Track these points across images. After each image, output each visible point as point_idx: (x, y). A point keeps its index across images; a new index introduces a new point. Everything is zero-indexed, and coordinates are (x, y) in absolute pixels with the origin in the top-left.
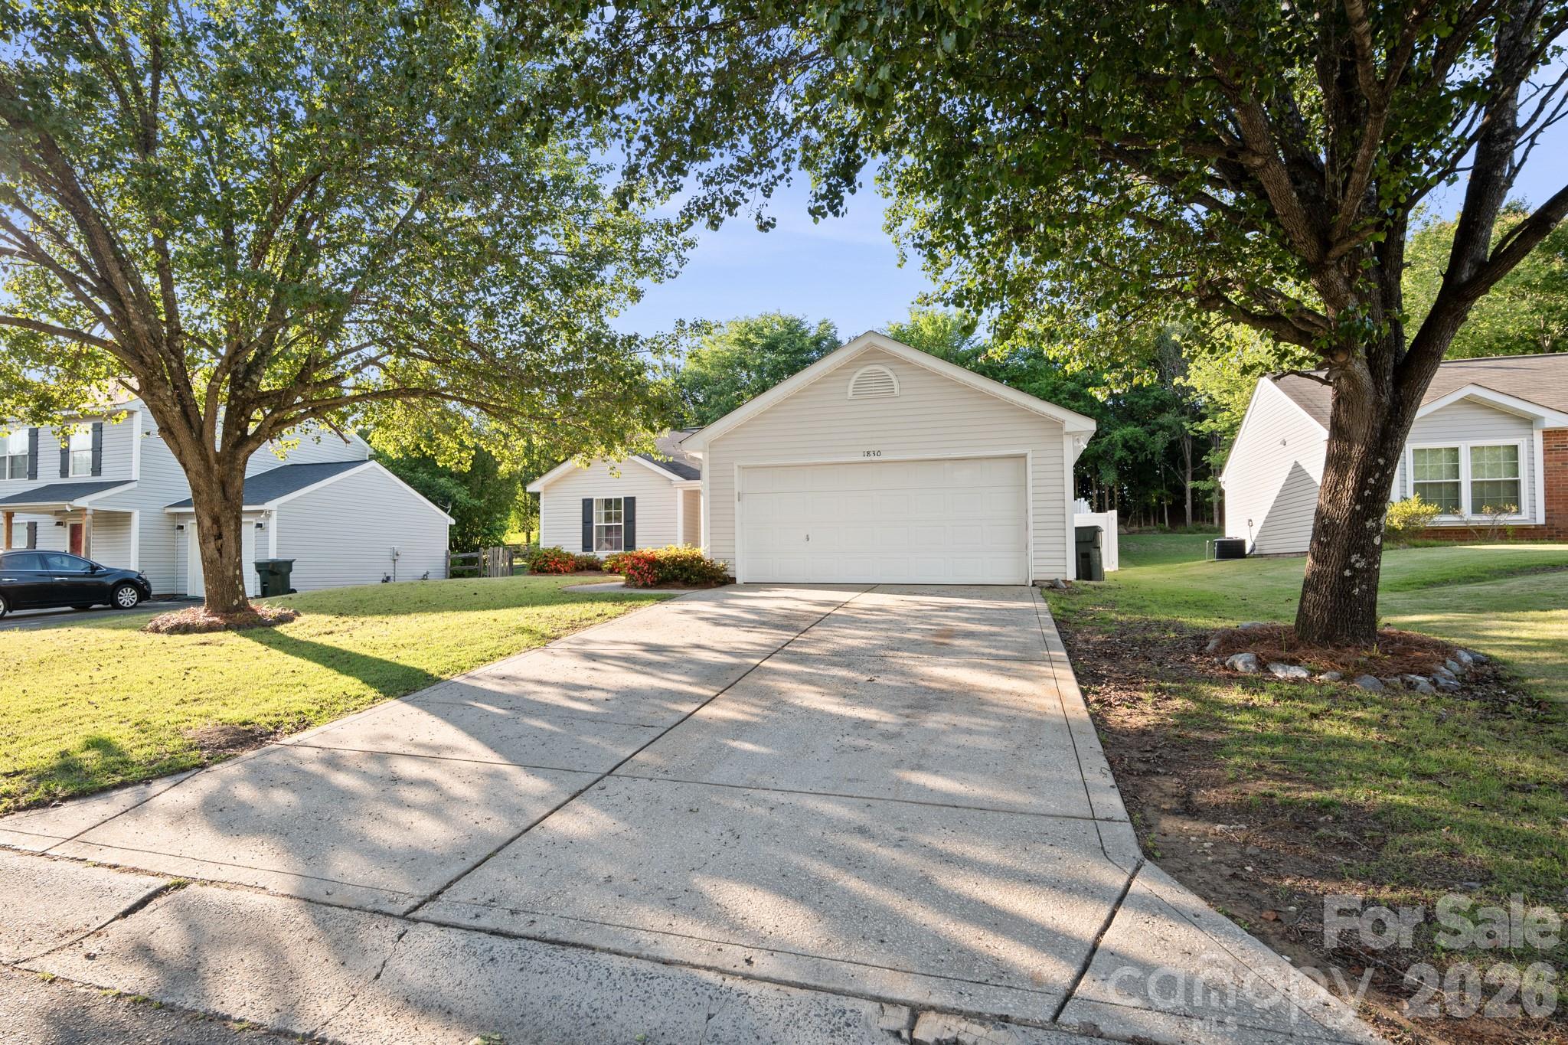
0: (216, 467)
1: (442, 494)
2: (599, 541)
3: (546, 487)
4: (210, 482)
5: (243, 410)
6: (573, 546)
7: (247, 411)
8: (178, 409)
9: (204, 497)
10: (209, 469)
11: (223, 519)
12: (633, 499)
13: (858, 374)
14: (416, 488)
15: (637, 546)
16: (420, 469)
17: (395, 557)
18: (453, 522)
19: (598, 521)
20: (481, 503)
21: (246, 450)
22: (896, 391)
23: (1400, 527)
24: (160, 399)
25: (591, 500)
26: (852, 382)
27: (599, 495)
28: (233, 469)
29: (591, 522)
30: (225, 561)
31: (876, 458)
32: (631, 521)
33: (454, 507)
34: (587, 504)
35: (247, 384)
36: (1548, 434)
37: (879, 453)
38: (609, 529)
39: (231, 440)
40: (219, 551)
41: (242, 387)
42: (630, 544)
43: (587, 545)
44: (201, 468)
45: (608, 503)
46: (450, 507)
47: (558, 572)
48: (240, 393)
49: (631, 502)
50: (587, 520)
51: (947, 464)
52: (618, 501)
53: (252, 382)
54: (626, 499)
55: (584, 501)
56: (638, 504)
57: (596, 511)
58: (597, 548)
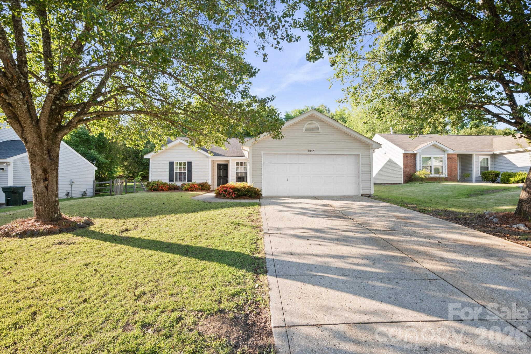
0: (46, 141)
1: (92, 157)
2: (176, 178)
3: (152, 156)
4: (42, 150)
5: (60, 111)
6: (165, 179)
7: (62, 113)
8: (26, 107)
9: (38, 158)
10: (41, 142)
11: (49, 170)
12: (191, 162)
13: (307, 124)
14: (80, 154)
15: (193, 180)
16: (80, 146)
17: (72, 183)
18: (97, 169)
19: (176, 170)
20: (108, 161)
21: (63, 133)
22: (320, 131)
23: (424, 177)
24: (15, 100)
25: (173, 162)
26: (305, 126)
27: (176, 160)
28: (53, 143)
29: (173, 171)
30: (50, 193)
31: (313, 153)
32: (190, 171)
33: (97, 162)
34: (171, 164)
35: (62, 98)
36: (448, 155)
37: (313, 151)
38: (180, 173)
39: (53, 128)
40: (46, 187)
41: (59, 99)
42: (190, 180)
43: (171, 180)
44: (37, 141)
45: (180, 164)
46: (95, 162)
47: (163, 190)
48: (58, 102)
49: (190, 164)
50: (171, 170)
51: (334, 156)
52: (185, 163)
53: (64, 97)
54: (188, 162)
55: (170, 162)
56: (193, 165)
57: (175, 167)
58: (176, 181)
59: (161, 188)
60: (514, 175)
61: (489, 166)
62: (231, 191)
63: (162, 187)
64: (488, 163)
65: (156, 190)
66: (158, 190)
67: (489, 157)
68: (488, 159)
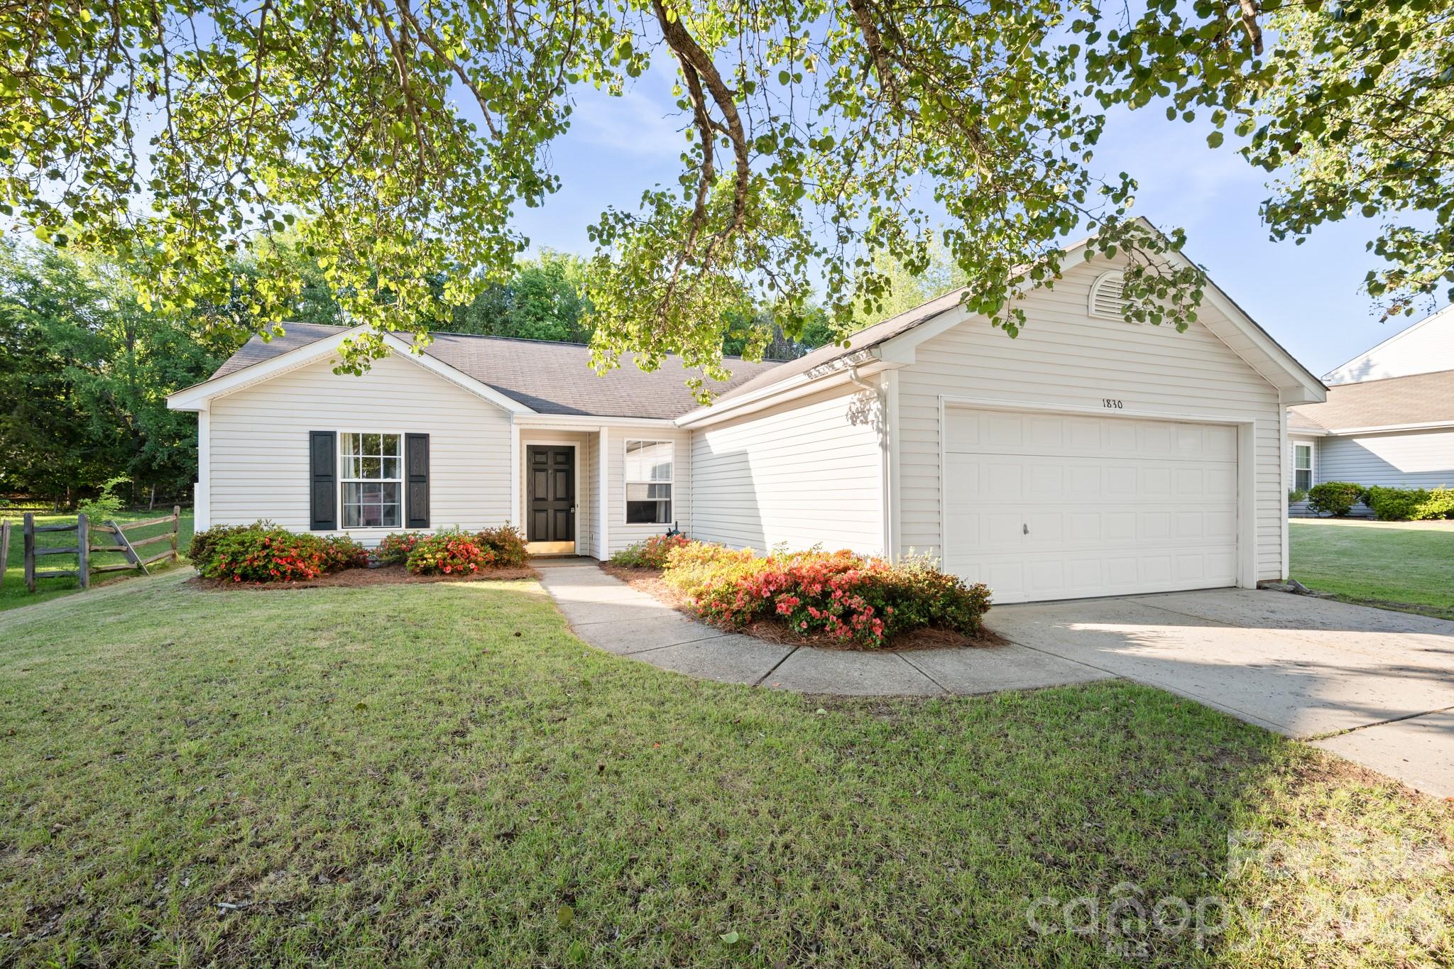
2: (349, 512)
3: (214, 403)
6: (291, 519)
12: (424, 438)
15: (433, 519)
19: (345, 471)
25: (332, 435)
27: (343, 427)
29: (331, 477)
31: (1118, 411)
32: (419, 478)
34: (322, 444)
37: (1119, 404)
38: (371, 488)
42: (419, 519)
43: (322, 519)
45: (367, 443)
49: (419, 443)
50: (322, 474)
51: (1173, 428)
52: (393, 439)
54: (410, 437)
55: (314, 435)
56: (432, 447)
57: (343, 456)
58: (347, 522)
59: (287, 567)
60: (1422, 497)
61: (1312, 468)
62: (857, 601)
63: (292, 561)
64: (1308, 461)
65: (262, 580)
66: (271, 578)
67: (1311, 444)
68: (1308, 448)
